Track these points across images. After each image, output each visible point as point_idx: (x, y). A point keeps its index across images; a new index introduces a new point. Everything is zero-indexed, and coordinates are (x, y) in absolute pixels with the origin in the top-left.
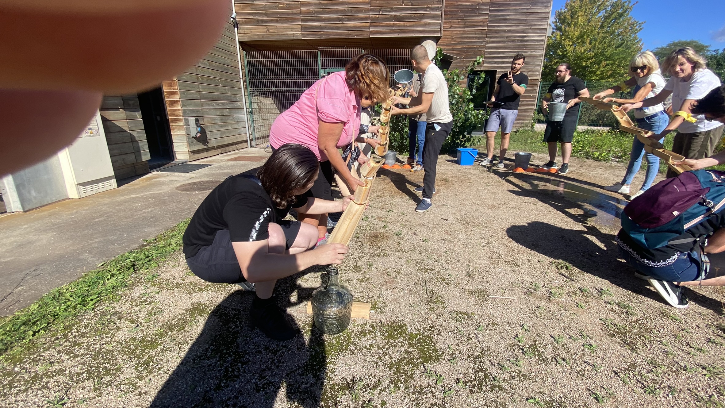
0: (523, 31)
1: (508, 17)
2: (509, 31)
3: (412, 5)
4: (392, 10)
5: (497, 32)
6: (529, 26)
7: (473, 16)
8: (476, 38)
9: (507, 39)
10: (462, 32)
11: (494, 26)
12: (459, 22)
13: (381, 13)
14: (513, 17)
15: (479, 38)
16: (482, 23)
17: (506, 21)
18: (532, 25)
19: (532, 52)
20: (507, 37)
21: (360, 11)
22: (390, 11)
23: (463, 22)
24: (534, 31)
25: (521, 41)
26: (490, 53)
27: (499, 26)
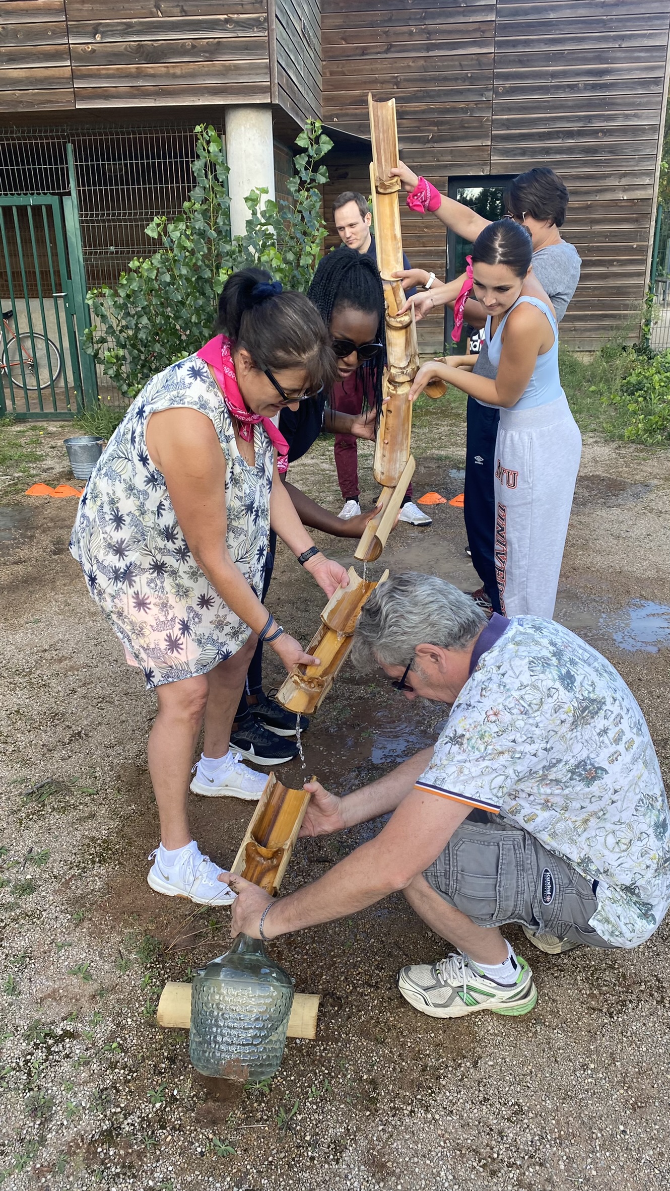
0: (599, 57)
1: (552, 15)
2: (557, 57)
3: (185, 13)
4: (128, 30)
5: (522, 61)
6: (615, 39)
7: (451, 15)
8: (465, 79)
9: (554, 82)
10: (421, 62)
11: (515, 44)
12: (411, 33)
13: (98, 37)
14: (567, 13)
15: (472, 79)
16: (478, 35)
17: (547, 25)
18: (623, 38)
19: (627, 117)
20: (554, 75)
21: (39, 34)
22: (125, 33)
23: (422, 32)
24: (631, 54)
25: (594, 87)
26: (508, 124)
27: (526, 43)
